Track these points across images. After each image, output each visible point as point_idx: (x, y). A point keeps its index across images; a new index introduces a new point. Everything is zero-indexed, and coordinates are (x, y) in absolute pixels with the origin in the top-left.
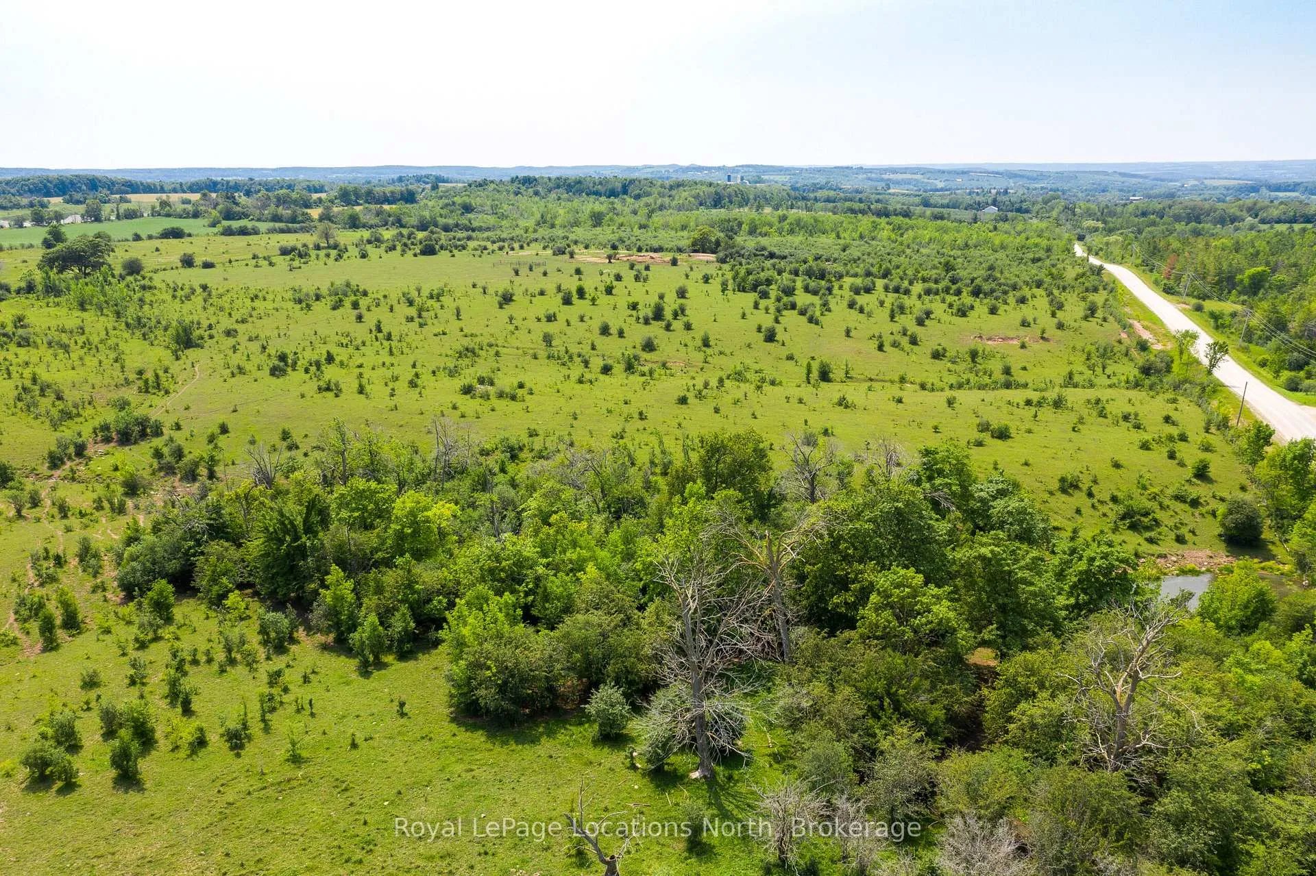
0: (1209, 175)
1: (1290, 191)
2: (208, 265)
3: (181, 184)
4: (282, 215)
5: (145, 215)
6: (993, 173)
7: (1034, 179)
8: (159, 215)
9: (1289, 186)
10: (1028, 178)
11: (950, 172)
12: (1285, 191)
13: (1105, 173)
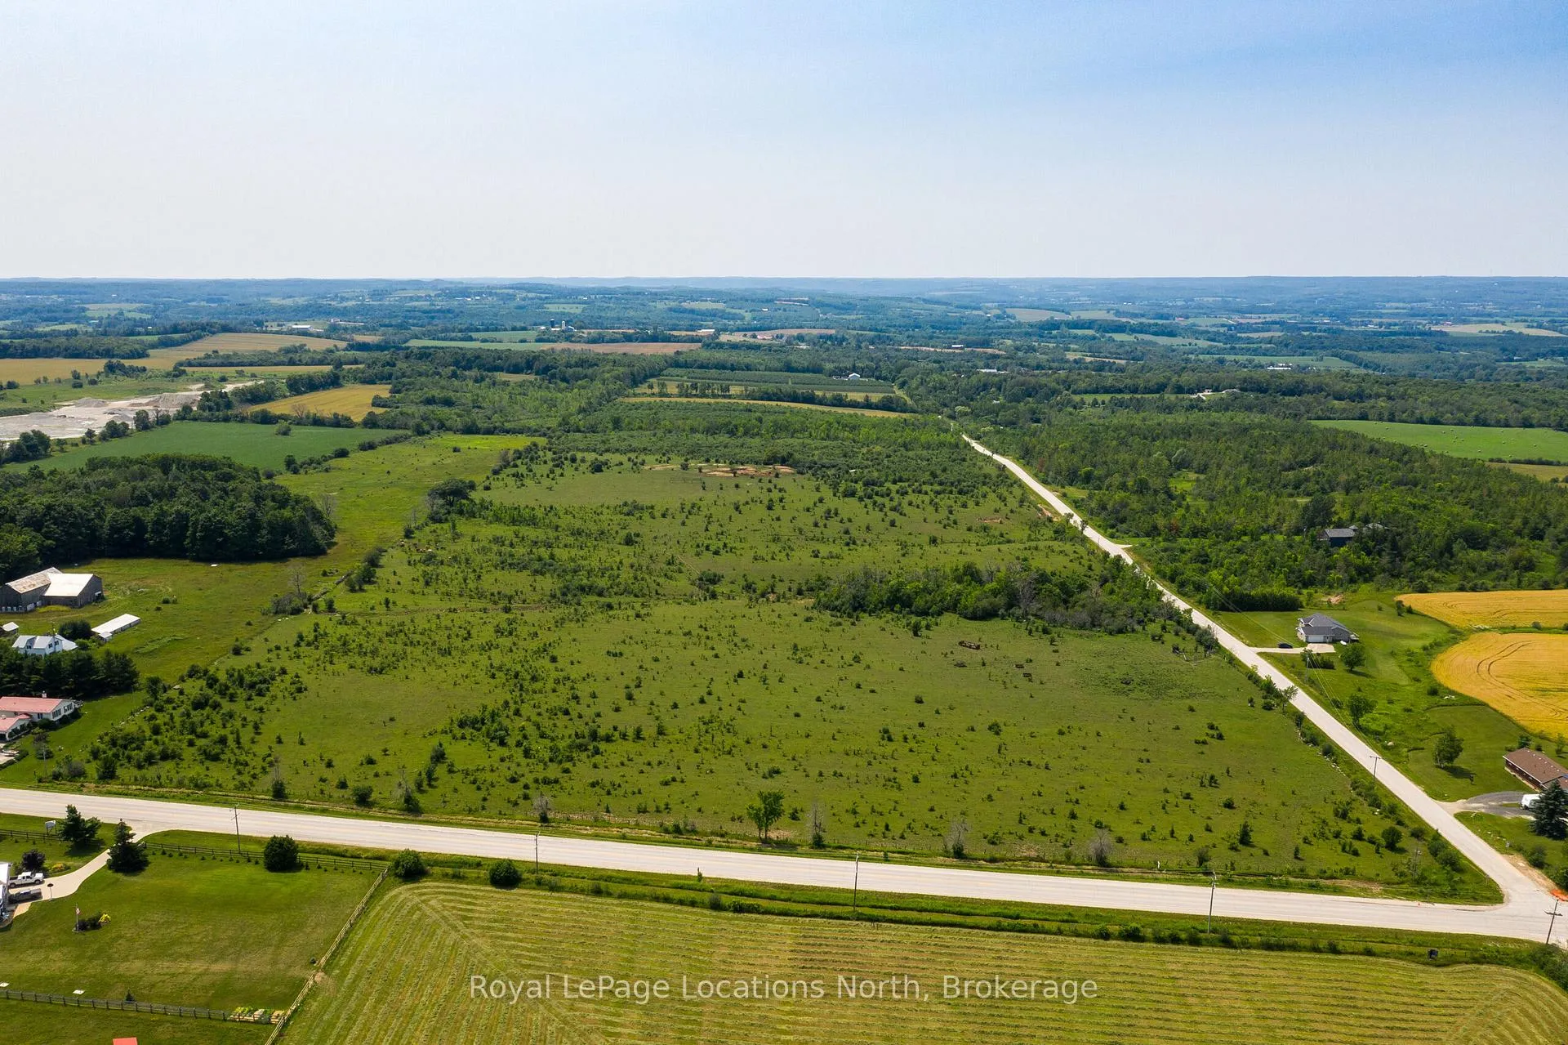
7: (842, 309)
10: (836, 307)
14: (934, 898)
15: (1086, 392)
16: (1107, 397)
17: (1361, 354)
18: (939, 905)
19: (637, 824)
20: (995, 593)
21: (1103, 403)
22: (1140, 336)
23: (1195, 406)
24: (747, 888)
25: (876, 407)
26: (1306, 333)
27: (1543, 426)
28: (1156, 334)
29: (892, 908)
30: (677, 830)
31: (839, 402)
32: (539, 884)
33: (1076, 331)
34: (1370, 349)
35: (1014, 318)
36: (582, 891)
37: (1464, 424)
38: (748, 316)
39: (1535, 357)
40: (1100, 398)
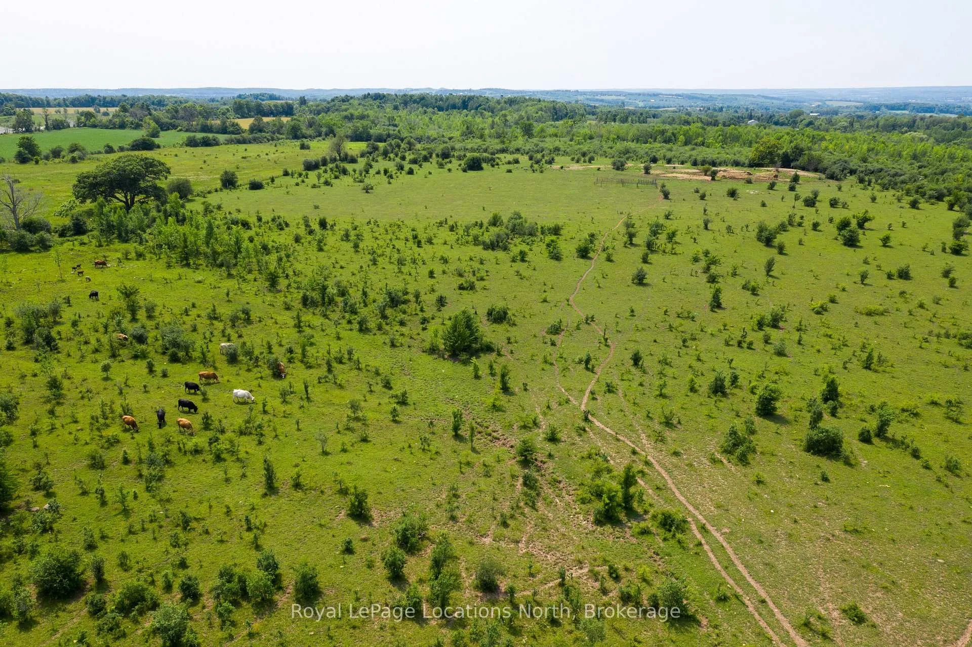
0: (829, 98)
1: (902, 110)
2: (256, 186)
3: (64, 100)
4: (212, 126)
5: (71, 125)
6: (676, 95)
7: (707, 100)
8: (85, 125)
9: (901, 106)
10: (703, 99)
11: (644, 95)
12: (898, 109)
13: (753, 96)
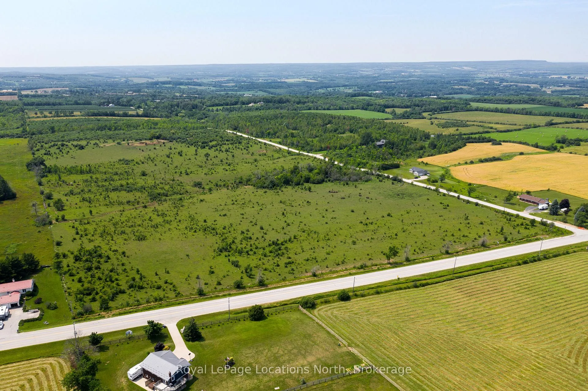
14: (465, 267)
15: (210, 106)
16: (221, 108)
17: (269, 90)
18: (468, 268)
19: (346, 269)
20: (319, 174)
21: (220, 110)
22: (190, 86)
23: (249, 109)
24: (416, 278)
25: (141, 116)
26: (243, 84)
27: (357, 109)
28: (194, 85)
29: (460, 273)
30: (362, 267)
31: (126, 115)
32: (356, 296)
33: (165, 85)
34: (269, 88)
35: (133, 81)
36: (373, 294)
37: (337, 110)
38: (17, 84)
39: (318, 89)
40: (219, 108)
